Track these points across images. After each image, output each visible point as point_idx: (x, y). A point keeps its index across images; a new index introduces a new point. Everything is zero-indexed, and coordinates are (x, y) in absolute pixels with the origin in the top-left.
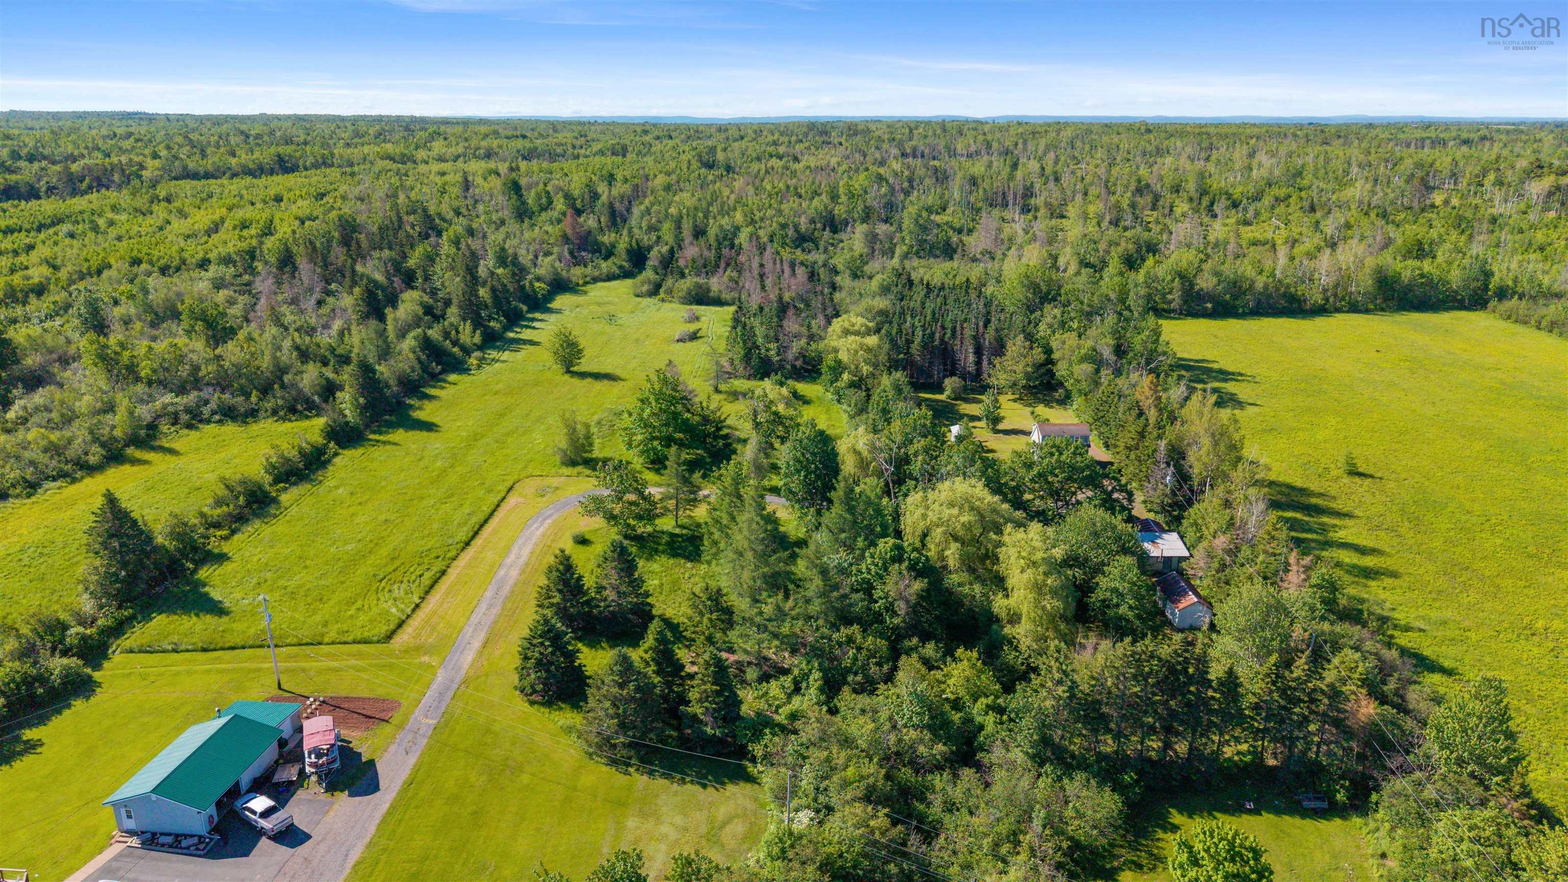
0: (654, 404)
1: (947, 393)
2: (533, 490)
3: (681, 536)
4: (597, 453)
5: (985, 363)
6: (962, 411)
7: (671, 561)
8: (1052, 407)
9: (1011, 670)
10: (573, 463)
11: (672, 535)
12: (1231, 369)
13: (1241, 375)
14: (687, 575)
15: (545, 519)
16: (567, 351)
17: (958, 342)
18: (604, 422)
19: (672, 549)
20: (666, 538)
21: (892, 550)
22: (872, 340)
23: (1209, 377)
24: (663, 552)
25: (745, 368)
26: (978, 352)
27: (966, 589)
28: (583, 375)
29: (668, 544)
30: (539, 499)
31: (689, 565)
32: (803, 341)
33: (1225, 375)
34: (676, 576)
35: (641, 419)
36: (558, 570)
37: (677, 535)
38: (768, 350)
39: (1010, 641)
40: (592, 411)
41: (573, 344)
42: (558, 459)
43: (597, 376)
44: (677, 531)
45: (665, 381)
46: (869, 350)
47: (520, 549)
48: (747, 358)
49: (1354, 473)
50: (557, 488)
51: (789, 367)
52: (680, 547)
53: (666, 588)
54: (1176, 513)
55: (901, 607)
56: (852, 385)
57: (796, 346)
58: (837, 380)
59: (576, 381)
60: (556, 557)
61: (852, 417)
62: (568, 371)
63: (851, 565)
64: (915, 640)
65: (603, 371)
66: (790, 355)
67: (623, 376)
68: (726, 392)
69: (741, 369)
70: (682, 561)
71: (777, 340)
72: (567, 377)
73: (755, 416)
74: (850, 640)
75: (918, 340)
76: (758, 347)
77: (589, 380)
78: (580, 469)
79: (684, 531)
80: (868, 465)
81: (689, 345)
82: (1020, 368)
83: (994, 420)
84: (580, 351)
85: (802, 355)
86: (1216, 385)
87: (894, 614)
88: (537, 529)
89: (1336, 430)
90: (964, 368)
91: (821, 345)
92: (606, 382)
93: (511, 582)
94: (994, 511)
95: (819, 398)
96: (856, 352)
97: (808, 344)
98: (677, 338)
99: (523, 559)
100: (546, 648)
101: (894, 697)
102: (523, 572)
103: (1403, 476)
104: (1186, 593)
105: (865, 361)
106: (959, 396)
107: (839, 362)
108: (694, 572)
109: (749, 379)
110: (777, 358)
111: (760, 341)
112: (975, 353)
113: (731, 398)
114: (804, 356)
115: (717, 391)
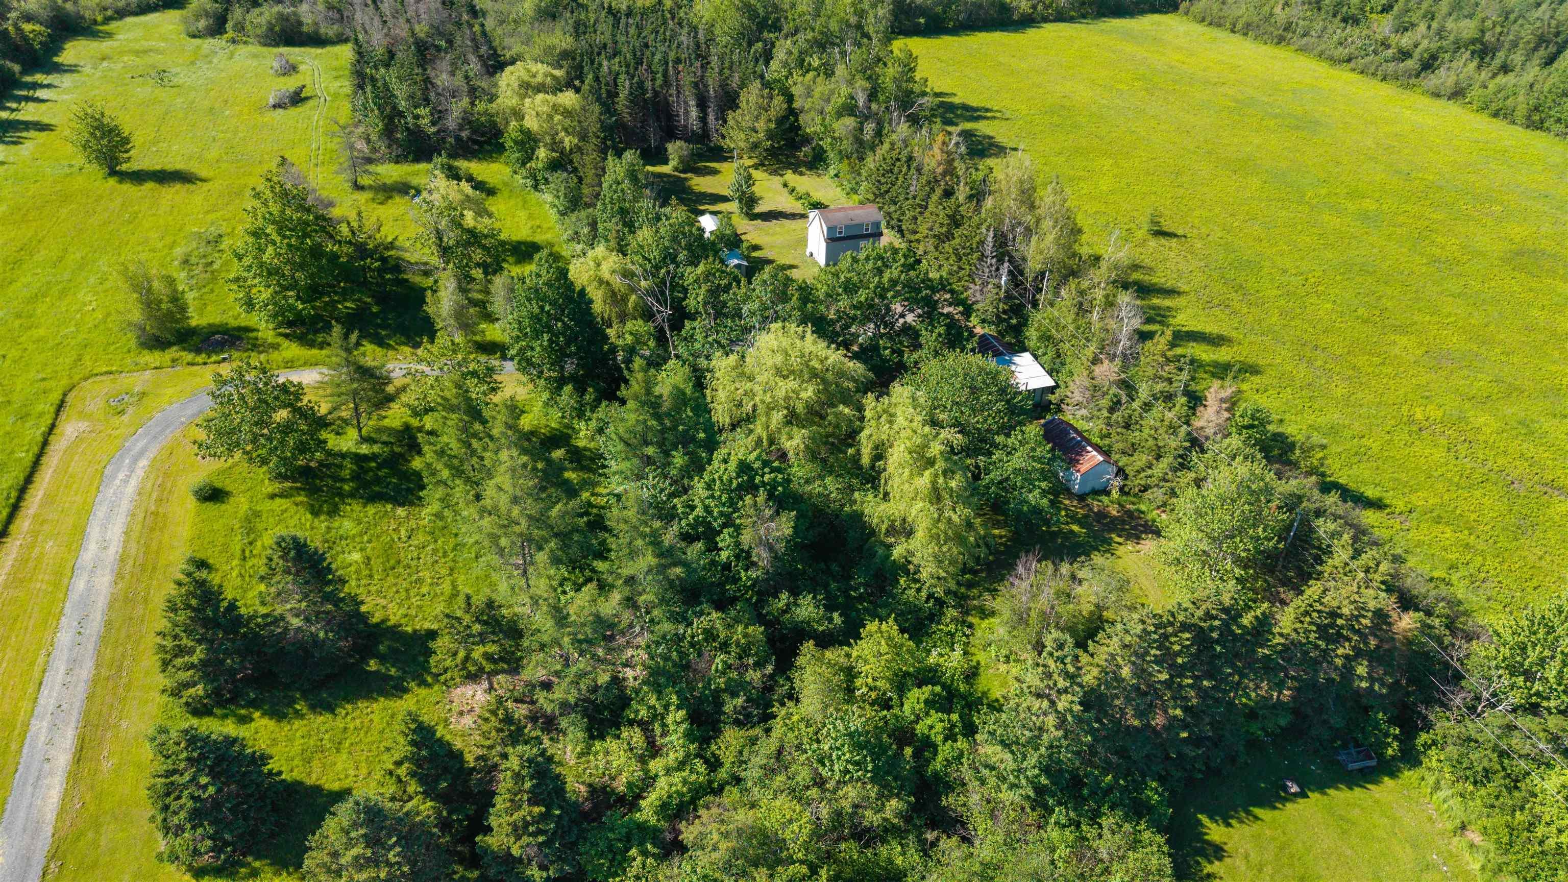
0: (278, 239)
1: (673, 163)
2: (101, 404)
3: (374, 457)
4: (196, 320)
5: (711, 118)
6: (697, 189)
7: (371, 510)
8: (801, 174)
9: (914, 609)
10: (156, 343)
11: (360, 459)
12: (974, 103)
13: (987, 110)
14: (403, 533)
15: (135, 460)
16: (105, 142)
17: (673, 91)
18: (193, 260)
19: (366, 485)
20: (349, 467)
21: (738, 476)
22: (568, 98)
23: (957, 116)
24: (352, 495)
25: (389, 146)
26: (702, 104)
27: (816, 488)
28: (139, 177)
29: (355, 477)
30: (116, 421)
31: (401, 512)
32: (466, 101)
33: (972, 113)
34: (385, 539)
35: (261, 265)
36: (188, 606)
37: (364, 458)
38: (417, 117)
39: (904, 568)
40: (169, 240)
41: (111, 131)
42: (131, 340)
43: (164, 177)
44: (365, 449)
45: (284, 195)
46: (567, 113)
47: (104, 528)
48: (388, 132)
49: (1160, 233)
50: (144, 394)
51: (451, 140)
52: (378, 480)
53: (376, 564)
54: (1014, 321)
55: (762, 556)
56: (554, 166)
57: (457, 108)
58: (530, 159)
59: (128, 188)
60: (179, 584)
61: (563, 214)
62: (113, 173)
63: (672, 495)
64: (784, 596)
65: (169, 167)
66: (452, 122)
67: (203, 174)
68: (371, 187)
69: (382, 146)
70: (389, 507)
71: (427, 101)
72: (112, 181)
73: (441, 239)
74: (710, 635)
75: (624, 93)
76: (401, 114)
77: (150, 185)
78: (173, 352)
79: (376, 448)
80: (625, 299)
81: (293, 112)
82: (761, 125)
83: (749, 202)
84: (126, 141)
85: (467, 120)
86: (968, 126)
87: (750, 565)
88: (126, 481)
89: (1115, 177)
90: (686, 126)
91: (493, 107)
92: (178, 186)
93: (101, 603)
94: (841, 374)
95: (506, 184)
96: (550, 117)
97: (472, 104)
98: (272, 101)
99: (114, 549)
100: (205, 787)
101: (802, 726)
102: (119, 576)
103: (1204, 230)
104: (1083, 449)
105: (566, 130)
106: (690, 166)
107: (527, 133)
108: (413, 523)
109: (397, 162)
110: (433, 129)
111: (403, 104)
112: (698, 106)
113: (381, 197)
114: (470, 122)
115: (358, 187)
